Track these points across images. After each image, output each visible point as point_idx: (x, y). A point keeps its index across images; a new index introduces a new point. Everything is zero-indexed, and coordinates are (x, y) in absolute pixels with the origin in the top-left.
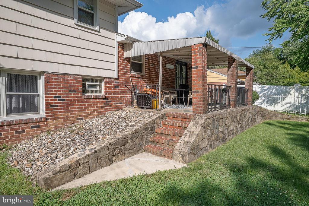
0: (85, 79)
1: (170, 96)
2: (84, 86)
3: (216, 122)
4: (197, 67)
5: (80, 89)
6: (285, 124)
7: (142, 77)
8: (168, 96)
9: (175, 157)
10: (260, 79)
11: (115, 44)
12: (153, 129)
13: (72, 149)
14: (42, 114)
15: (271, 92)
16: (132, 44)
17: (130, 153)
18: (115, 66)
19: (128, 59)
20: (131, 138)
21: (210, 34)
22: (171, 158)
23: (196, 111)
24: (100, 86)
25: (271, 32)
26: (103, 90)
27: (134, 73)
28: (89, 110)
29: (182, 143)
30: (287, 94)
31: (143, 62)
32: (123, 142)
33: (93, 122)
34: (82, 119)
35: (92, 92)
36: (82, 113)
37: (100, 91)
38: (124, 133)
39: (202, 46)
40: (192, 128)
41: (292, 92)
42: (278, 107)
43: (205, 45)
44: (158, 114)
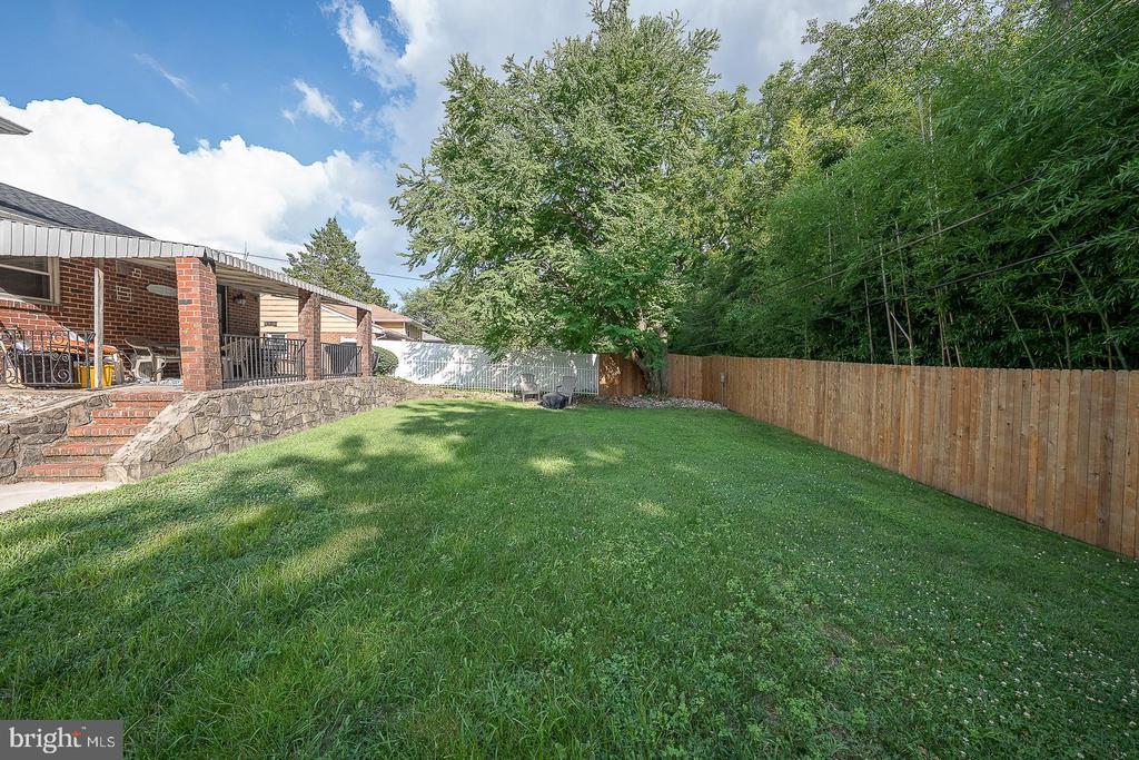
1: (154, 359)
3: (241, 405)
4: (190, 302)
6: (453, 405)
7: (48, 310)
8: (147, 359)
9: (109, 474)
10: (445, 330)
12: (57, 430)
21: (336, 226)
22: (102, 476)
23: (190, 387)
25: (411, 253)
27: (10, 298)
29: (133, 446)
30: (448, 358)
31: (52, 273)
39: (198, 262)
40: (168, 416)
41: (457, 355)
42: (438, 379)
43: (205, 260)
44: (83, 395)
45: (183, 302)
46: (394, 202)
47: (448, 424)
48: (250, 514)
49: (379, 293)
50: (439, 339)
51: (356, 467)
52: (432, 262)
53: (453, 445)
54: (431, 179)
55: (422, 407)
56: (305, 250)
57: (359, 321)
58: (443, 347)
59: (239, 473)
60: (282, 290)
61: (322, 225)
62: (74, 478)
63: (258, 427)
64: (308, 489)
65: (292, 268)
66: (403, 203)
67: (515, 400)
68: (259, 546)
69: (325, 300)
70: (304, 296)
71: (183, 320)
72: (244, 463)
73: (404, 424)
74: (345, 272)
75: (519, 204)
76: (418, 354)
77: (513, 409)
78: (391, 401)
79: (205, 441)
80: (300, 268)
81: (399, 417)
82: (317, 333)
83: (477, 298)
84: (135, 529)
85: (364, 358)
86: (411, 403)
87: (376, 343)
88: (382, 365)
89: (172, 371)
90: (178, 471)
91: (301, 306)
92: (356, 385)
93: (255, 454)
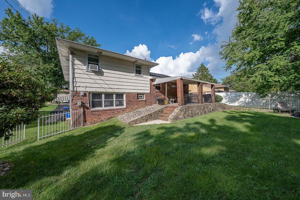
0: (138, 94)
2: (138, 97)
3: (187, 109)
5: (137, 98)
6: (244, 113)
7: (160, 92)
8: (172, 99)
10: (237, 88)
11: (149, 80)
12: (162, 112)
13: (135, 117)
14: (125, 106)
15: (232, 96)
16: (155, 80)
17: (153, 119)
18: (149, 88)
19: (154, 85)
20: (154, 114)
21: (203, 65)
22: (168, 121)
23: (179, 105)
24: (144, 96)
25: (226, 66)
26: (145, 98)
27: (157, 90)
28: (140, 105)
29: (171, 115)
30: (241, 97)
31: (161, 86)
32: (151, 115)
33: (141, 110)
34: (137, 108)
35: (141, 98)
36: (137, 106)
37: (144, 98)
38: (151, 112)
40: (176, 110)
41: (244, 95)
42: (236, 104)
43: (181, 79)
44: (165, 106)
45: (178, 88)
46: (220, 53)
47: (244, 119)
48: (192, 134)
49: (215, 80)
50: (235, 91)
51: (214, 128)
52: (234, 67)
53: (248, 127)
54: (232, 42)
55: (232, 112)
56: (196, 73)
57: (212, 88)
58: (238, 94)
59: (188, 124)
60: (193, 83)
61: (199, 66)
62: (164, 120)
63: (190, 114)
64: (203, 131)
65: (193, 77)
66: (223, 52)
67: (274, 112)
68: (195, 142)
69: (203, 83)
70: (199, 83)
71: (178, 92)
72: (189, 122)
73: (227, 117)
74: (206, 76)
75: (275, 35)
76: (229, 96)
77: (274, 116)
78: (221, 110)
79: (181, 116)
80: (195, 77)
81: (225, 115)
82: (202, 92)
83: (254, 75)
84: (174, 131)
85: (213, 98)
86: (228, 111)
87: (216, 94)
88: (218, 99)
89: (175, 102)
90: (178, 121)
91: (198, 86)
92: (212, 105)
93: (190, 120)
